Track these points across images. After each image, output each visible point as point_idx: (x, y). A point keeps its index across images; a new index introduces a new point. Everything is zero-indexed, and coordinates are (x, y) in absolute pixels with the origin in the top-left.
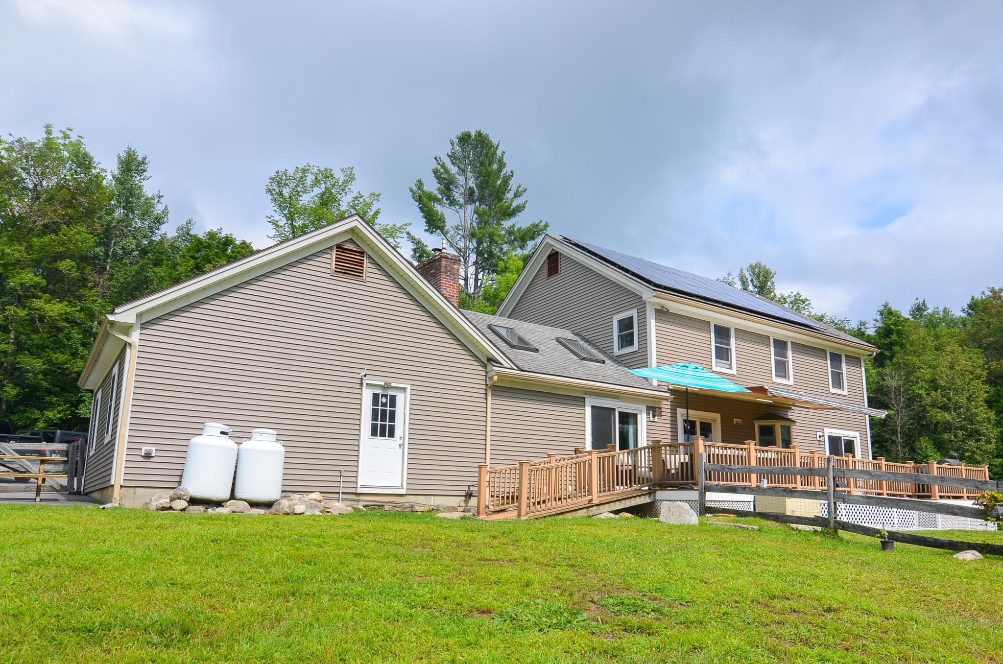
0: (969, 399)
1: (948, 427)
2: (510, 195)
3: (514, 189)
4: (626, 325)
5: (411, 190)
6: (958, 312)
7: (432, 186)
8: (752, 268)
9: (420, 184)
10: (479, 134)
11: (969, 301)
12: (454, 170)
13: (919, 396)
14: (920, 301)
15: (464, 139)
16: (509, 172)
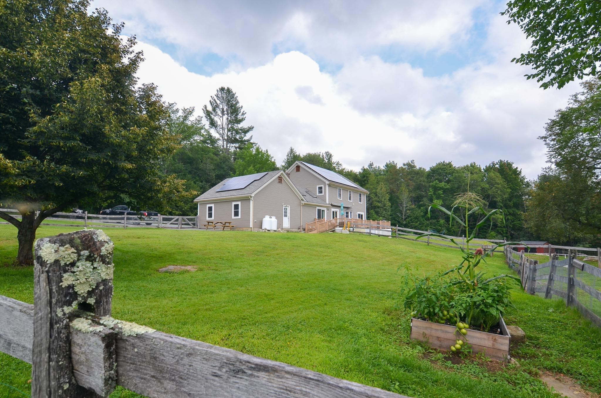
0: (385, 199)
1: (379, 207)
2: (240, 114)
3: (242, 112)
4: (320, 188)
5: (203, 110)
6: (382, 167)
7: (210, 108)
8: (326, 153)
9: (206, 107)
10: (228, 89)
11: (385, 164)
12: (218, 102)
13: (372, 198)
14: (371, 162)
15: (222, 89)
16: (240, 106)
